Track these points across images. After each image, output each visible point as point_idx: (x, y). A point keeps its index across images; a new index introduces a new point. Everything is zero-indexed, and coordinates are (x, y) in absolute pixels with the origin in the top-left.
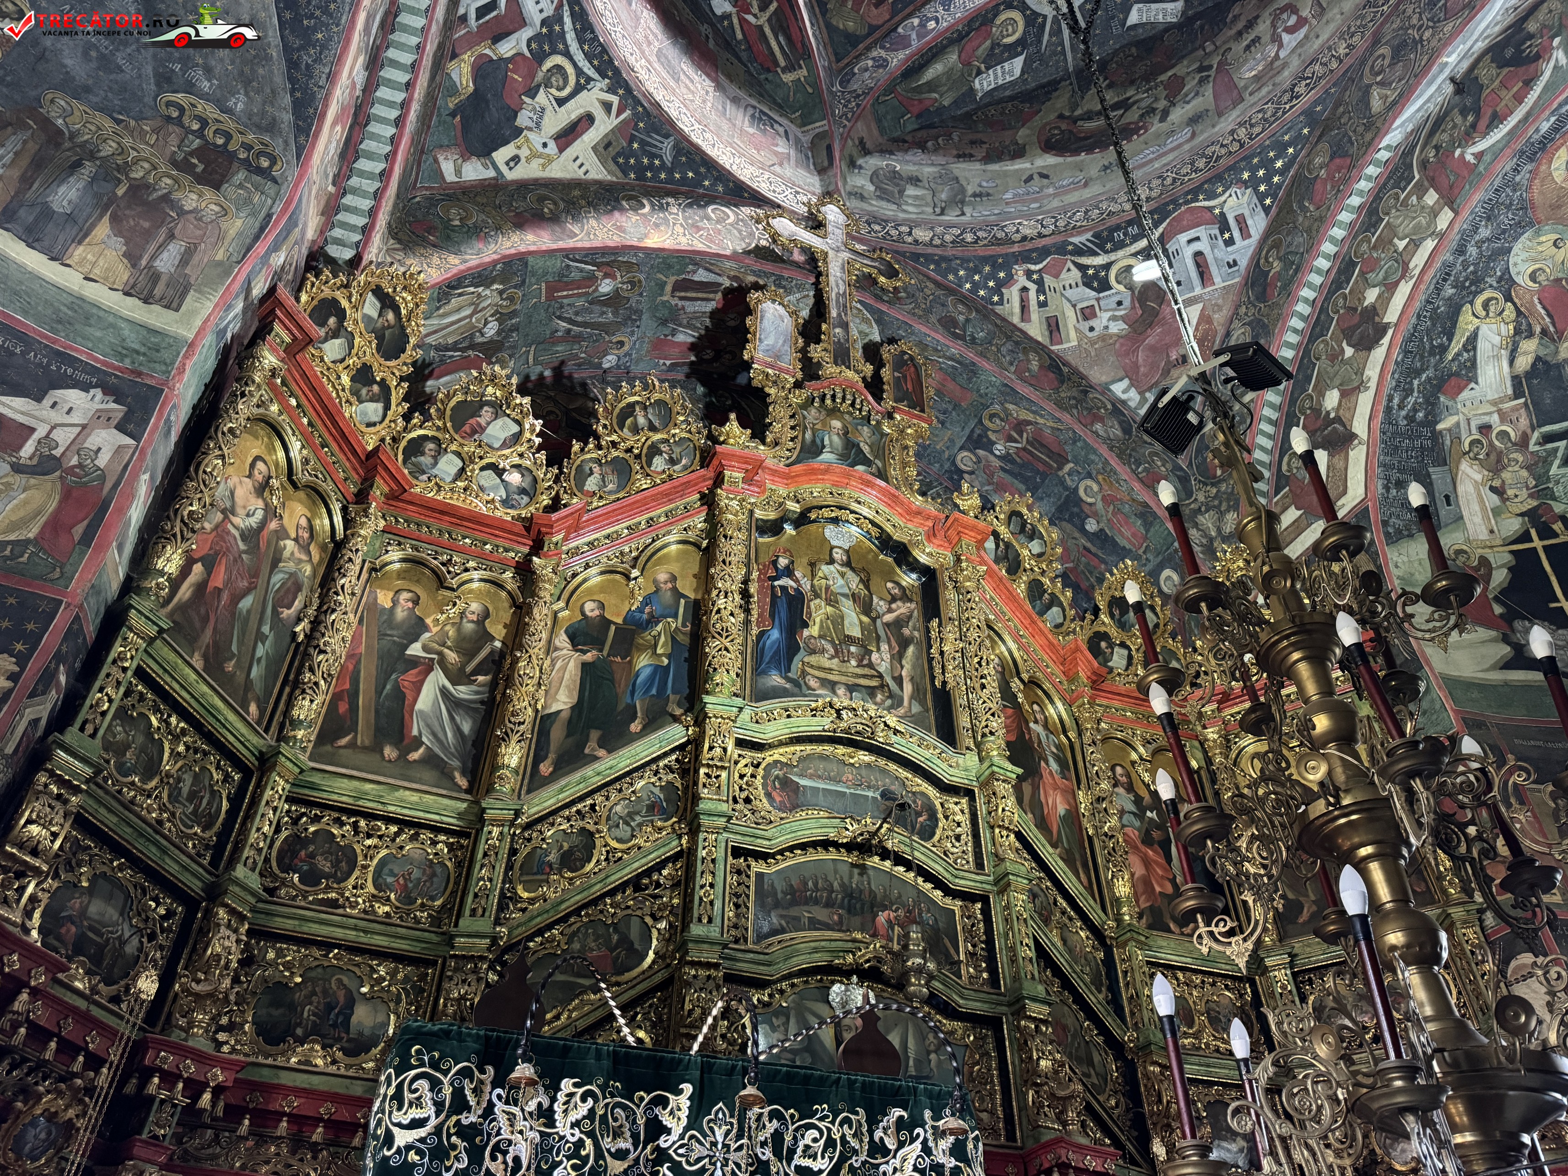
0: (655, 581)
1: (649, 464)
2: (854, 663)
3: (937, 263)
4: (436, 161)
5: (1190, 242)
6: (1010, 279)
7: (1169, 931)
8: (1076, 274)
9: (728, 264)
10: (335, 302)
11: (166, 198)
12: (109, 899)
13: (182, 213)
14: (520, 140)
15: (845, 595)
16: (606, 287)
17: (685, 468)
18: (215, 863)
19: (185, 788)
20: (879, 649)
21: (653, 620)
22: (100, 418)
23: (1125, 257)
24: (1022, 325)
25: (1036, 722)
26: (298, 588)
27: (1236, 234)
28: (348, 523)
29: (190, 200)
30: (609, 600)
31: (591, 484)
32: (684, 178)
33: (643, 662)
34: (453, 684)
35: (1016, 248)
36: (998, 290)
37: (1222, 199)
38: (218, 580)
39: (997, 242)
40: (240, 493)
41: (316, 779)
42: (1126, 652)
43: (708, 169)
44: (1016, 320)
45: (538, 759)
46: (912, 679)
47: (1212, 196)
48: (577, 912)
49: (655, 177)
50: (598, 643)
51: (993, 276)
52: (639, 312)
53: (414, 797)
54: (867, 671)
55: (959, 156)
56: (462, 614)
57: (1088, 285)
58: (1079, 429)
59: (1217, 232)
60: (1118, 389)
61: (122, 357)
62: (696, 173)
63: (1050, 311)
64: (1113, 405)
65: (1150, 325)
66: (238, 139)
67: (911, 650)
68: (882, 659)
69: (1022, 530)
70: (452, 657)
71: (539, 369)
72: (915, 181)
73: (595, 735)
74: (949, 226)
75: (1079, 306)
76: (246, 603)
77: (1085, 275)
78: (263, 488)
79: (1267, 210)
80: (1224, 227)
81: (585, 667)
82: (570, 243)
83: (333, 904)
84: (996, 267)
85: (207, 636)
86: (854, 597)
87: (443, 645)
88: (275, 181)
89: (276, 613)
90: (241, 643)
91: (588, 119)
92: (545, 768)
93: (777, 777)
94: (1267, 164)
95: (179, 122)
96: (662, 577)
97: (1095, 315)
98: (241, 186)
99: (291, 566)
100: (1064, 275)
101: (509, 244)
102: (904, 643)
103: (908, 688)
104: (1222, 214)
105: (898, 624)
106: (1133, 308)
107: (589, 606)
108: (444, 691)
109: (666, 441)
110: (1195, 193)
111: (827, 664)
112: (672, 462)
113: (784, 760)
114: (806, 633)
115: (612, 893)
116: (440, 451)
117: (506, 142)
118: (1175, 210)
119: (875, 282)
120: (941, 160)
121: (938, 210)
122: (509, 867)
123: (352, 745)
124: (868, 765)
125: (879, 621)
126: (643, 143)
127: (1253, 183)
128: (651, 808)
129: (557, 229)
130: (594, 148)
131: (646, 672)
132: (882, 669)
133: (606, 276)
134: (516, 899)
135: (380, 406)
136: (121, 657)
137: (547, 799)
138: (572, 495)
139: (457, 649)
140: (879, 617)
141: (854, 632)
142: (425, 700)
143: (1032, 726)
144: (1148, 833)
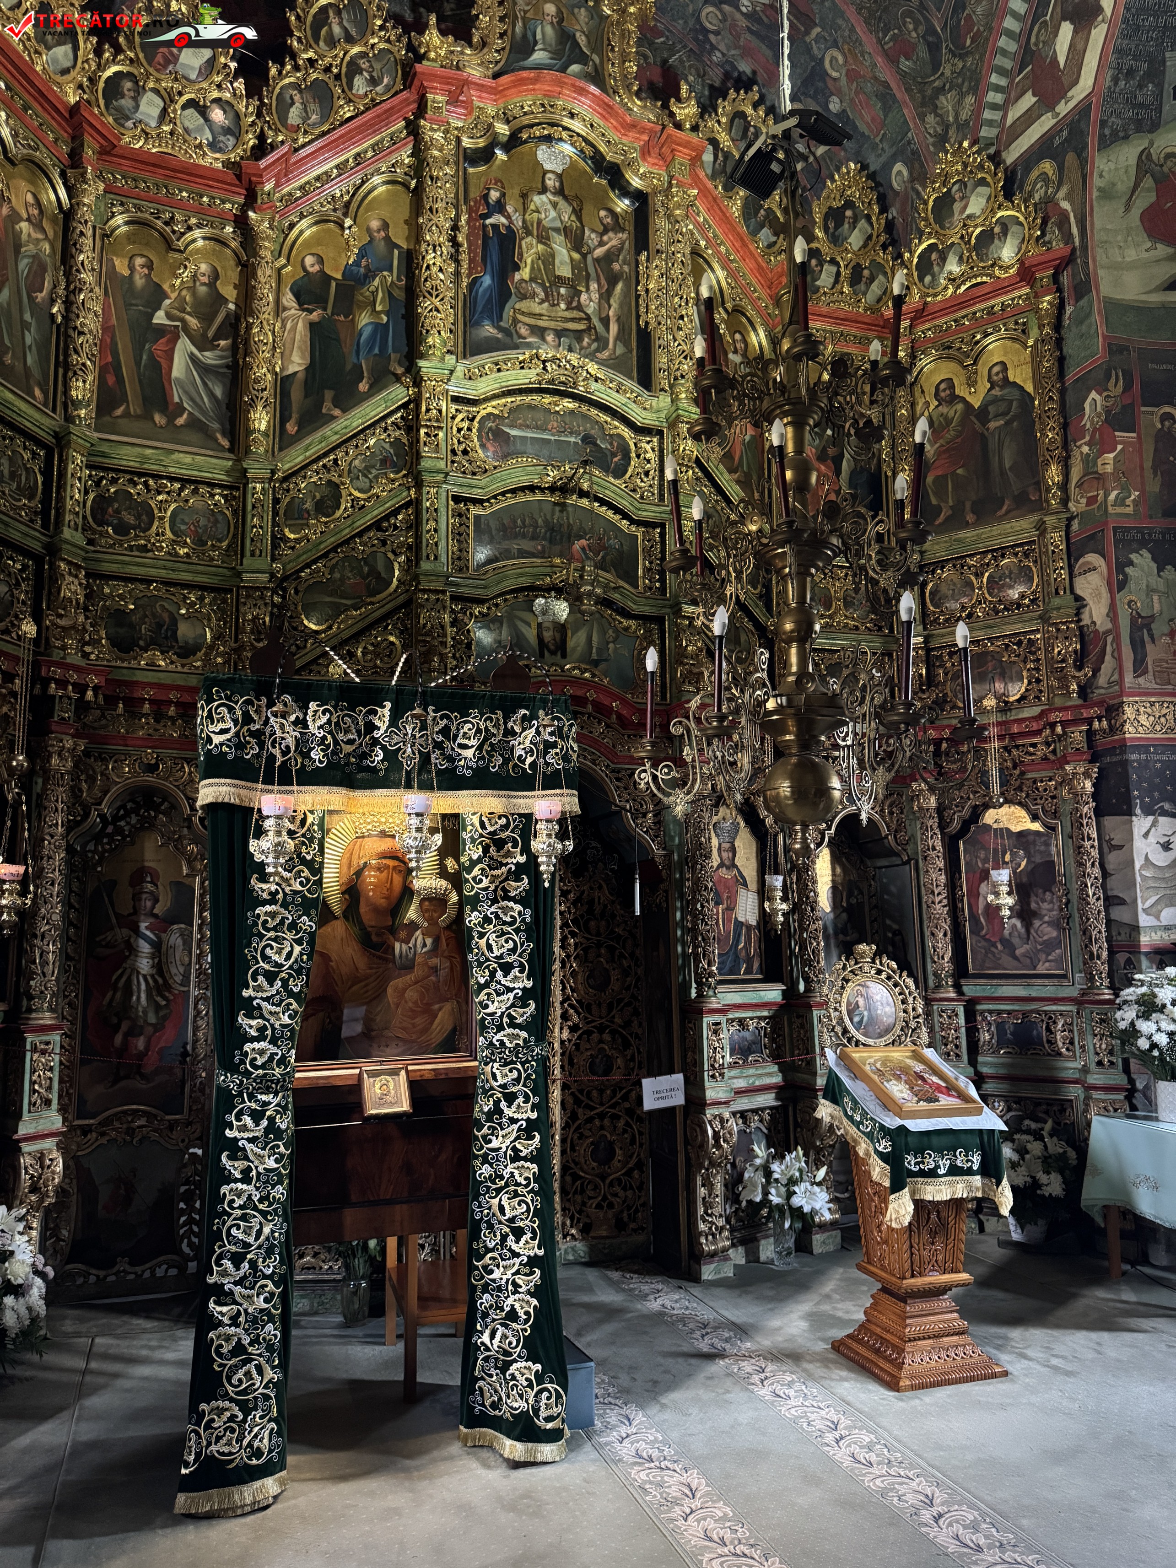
0: (369, 230)
1: (350, 85)
2: (563, 306)
15: (556, 230)
17: (388, 88)
18: (45, 526)
20: (588, 289)
21: (370, 275)
25: (735, 352)
26: (42, 267)
28: (71, 191)
30: (327, 254)
31: (294, 115)
33: (364, 320)
34: (201, 350)
41: (105, 448)
42: (834, 269)
45: (284, 420)
46: (618, 320)
48: (334, 549)
50: (321, 302)
53: (188, 459)
54: (575, 314)
56: (194, 277)
67: (619, 286)
68: (590, 300)
69: (744, 133)
70: (193, 322)
81: (313, 327)
83: (144, 549)
86: (566, 231)
87: (183, 311)
89: (31, 299)
90: (10, 335)
92: (291, 428)
93: (490, 429)
96: (375, 224)
99: (31, 249)
103: (614, 328)
105: (609, 258)
107: (309, 261)
108: (193, 356)
109: (365, 55)
111: (537, 309)
112: (373, 81)
113: (496, 412)
114: (517, 277)
115: (360, 534)
116: (139, 90)
122: (275, 513)
123: (126, 414)
124: (572, 412)
125: (589, 257)
128: (384, 462)
131: (368, 332)
132: (590, 311)
134: (285, 539)
135: (68, 48)
137: (295, 457)
138: (277, 131)
139: (194, 314)
140: (590, 252)
141: (564, 271)
142: (179, 368)
143: (731, 356)
144: (824, 449)
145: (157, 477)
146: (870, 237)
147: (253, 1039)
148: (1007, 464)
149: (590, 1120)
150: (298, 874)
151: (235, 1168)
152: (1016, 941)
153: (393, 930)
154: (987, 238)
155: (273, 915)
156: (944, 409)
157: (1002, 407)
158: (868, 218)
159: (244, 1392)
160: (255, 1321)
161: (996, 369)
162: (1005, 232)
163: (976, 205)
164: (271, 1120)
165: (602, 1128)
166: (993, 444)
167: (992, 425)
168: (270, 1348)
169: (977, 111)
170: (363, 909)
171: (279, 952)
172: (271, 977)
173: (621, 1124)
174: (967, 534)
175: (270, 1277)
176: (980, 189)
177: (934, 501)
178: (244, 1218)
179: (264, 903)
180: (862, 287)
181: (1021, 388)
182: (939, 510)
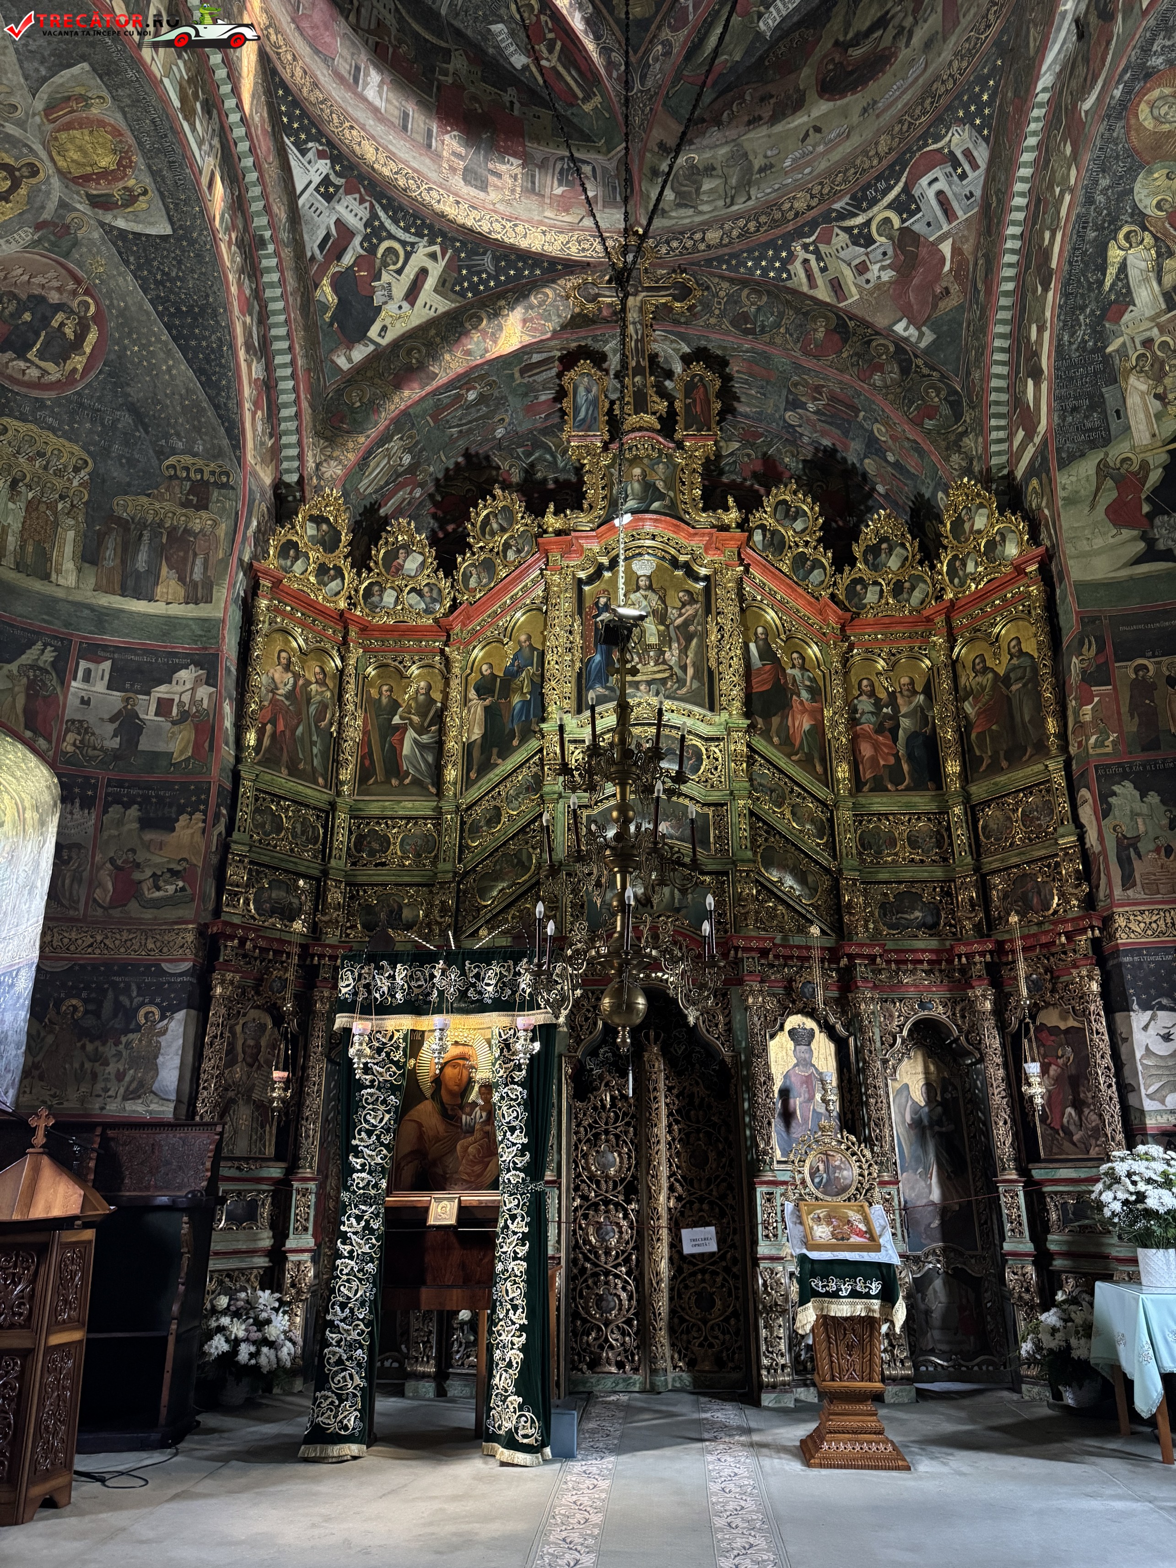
0: (519, 643)
1: (505, 556)
2: (652, 663)
3: (728, 262)
4: (333, 362)
5: (930, 184)
6: (792, 256)
7: (887, 790)
8: (844, 237)
9: (553, 343)
10: (290, 541)
11: (187, 531)
12: (279, 888)
13: (195, 535)
14: (383, 313)
15: (647, 614)
16: (472, 396)
17: (528, 553)
18: (323, 859)
19: (299, 830)
21: (520, 670)
22: (197, 681)
23: (880, 212)
24: (811, 292)
25: (794, 666)
26: (326, 707)
27: (967, 167)
28: (343, 659)
29: (196, 525)
31: (473, 583)
32: (508, 277)
33: (516, 699)
34: (419, 735)
35: (790, 227)
36: (784, 268)
37: (947, 139)
38: (281, 727)
39: (775, 223)
40: (277, 676)
41: (359, 805)
42: (878, 588)
43: (525, 262)
44: (805, 289)
45: (469, 771)
46: (694, 665)
47: (938, 138)
48: (497, 850)
49: (487, 287)
50: (491, 692)
51: (777, 257)
52: (505, 398)
53: (409, 805)
54: (662, 667)
55: (749, 123)
56: (417, 692)
57: (856, 243)
58: (859, 385)
59: (950, 169)
60: (899, 328)
61: (195, 642)
62: (516, 269)
63: (831, 274)
64: (897, 345)
65: (913, 267)
66: (207, 470)
67: (695, 641)
68: (672, 655)
69: (787, 514)
70: (416, 719)
71: (453, 460)
72: (709, 170)
73: (495, 751)
74: (737, 217)
75: (854, 263)
76: (300, 730)
77: (851, 235)
78: (287, 668)
79: (986, 139)
80: (956, 164)
81: (487, 709)
82: (435, 384)
83: (383, 864)
84: (777, 250)
85: (285, 757)
86: (654, 612)
87: (410, 713)
88: (233, 488)
89: (317, 727)
90: (303, 752)
91: (423, 272)
92: (473, 775)
94: (976, 99)
95: (176, 477)
96: (523, 638)
97: (867, 269)
98: (218, 501)
99: (318, 698)
100: (834, 240)
101: (393, 407)
102: (689, 640)
103: (690, 671)
104: (951, 153)
105: (686, 623)
106: (896, 255)
107: (485, 667)
108: (415, 740)
109: (512, 537)
110: (924, 138)
112: (519, 551)
115: (512, 838)
116: (382, 590)
117: (373, 322)
118: (911, 158)
119: (671, 309)
120: (732, 133)
121: (728, 200)
122: (462, 831)
123: (376, 782)
125: (671, 626)
126: (468, 268)
127: (968, 119)
128: (527, 789)
129: (423, 375)
130: (435, 291)
131: (519, 706)
132: (672, 663)
133: (468, 390)
134: (468, 847)
135: (339, 581)
136: (245, 793)
137: (474, 794)
138: (463, 594)
139: (417, 714)
140: (672, 623)
141: (653, 640)
142: (406, 750)
143: (789, 671)
144: (881, 724)
145: (392, 818)
146: (907, 558)
147: (358, 1171)
148: (1027, 718)
149: (694, 1274)
150: (388, 1069)
151: (345, 1249)
152: (1072, 1128)
153: (461, 1107)
154: (991, 545)
155: (371, 1095)
156: (979, 679)
157: (1019, 673)
158: (903, 545)
159: (340, 1389)
160: (351, 1346)
161: (1013, 643)
162: (1003, 539)
163: (980, 522)
164: (367, 1222)
165: (703, 1281)
166: (1015, 702)
167: (1014, 688)
168: (359, 1365)
169: (986, 448)
170: (443, 1092)
171: (375, 1117)
172: (369, 1133)
173: (719, 1280)
174: (1002, 779)
175: (362, 1320)
176: (981, 511)
177: (978, 753)
178: (348, 1281)
179: (367, 1087)
180: (905, 596)
181: (1032, 657)
182: (981, 760)
